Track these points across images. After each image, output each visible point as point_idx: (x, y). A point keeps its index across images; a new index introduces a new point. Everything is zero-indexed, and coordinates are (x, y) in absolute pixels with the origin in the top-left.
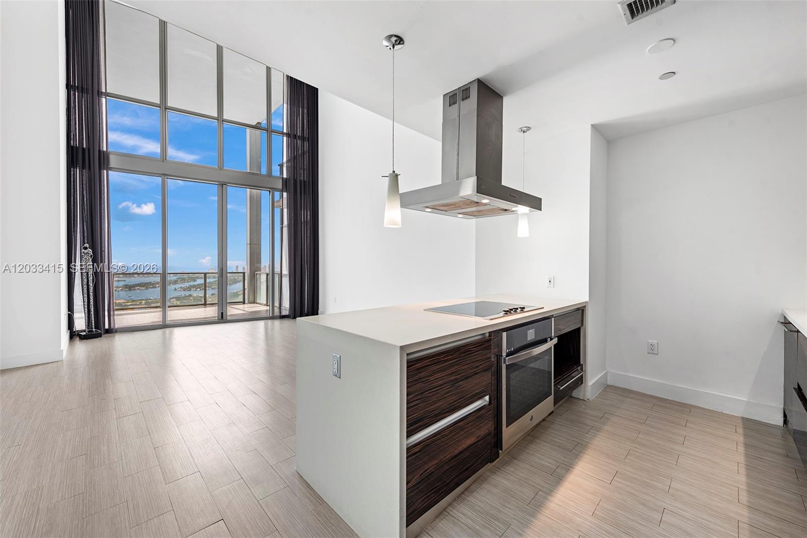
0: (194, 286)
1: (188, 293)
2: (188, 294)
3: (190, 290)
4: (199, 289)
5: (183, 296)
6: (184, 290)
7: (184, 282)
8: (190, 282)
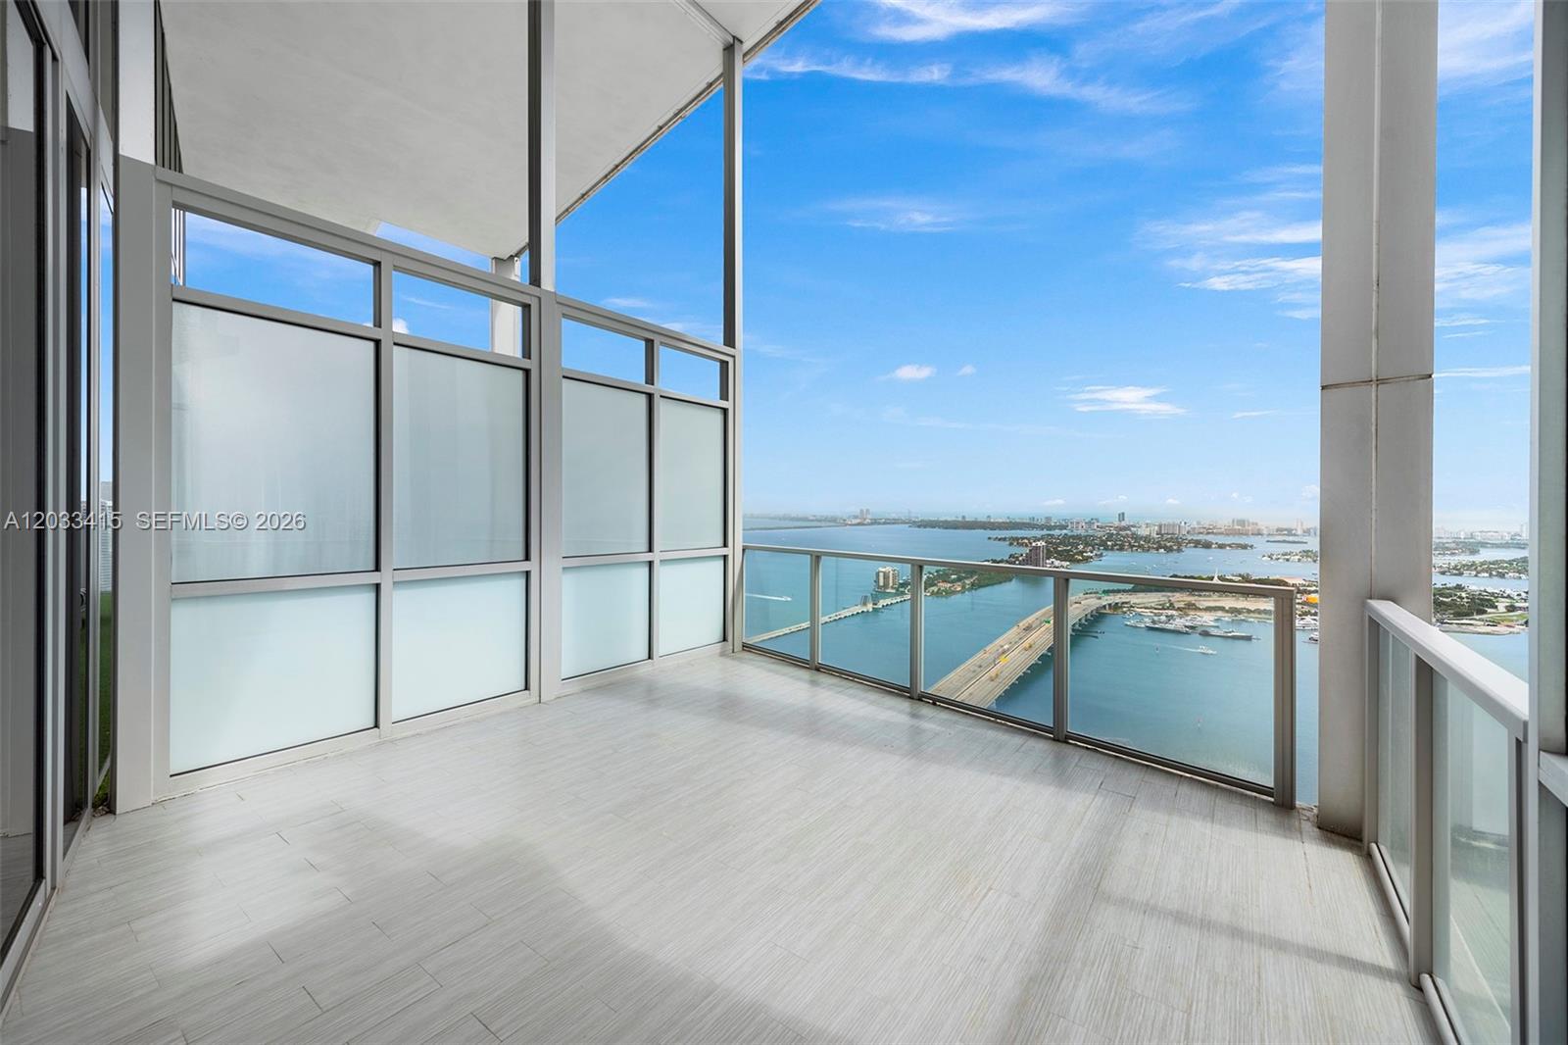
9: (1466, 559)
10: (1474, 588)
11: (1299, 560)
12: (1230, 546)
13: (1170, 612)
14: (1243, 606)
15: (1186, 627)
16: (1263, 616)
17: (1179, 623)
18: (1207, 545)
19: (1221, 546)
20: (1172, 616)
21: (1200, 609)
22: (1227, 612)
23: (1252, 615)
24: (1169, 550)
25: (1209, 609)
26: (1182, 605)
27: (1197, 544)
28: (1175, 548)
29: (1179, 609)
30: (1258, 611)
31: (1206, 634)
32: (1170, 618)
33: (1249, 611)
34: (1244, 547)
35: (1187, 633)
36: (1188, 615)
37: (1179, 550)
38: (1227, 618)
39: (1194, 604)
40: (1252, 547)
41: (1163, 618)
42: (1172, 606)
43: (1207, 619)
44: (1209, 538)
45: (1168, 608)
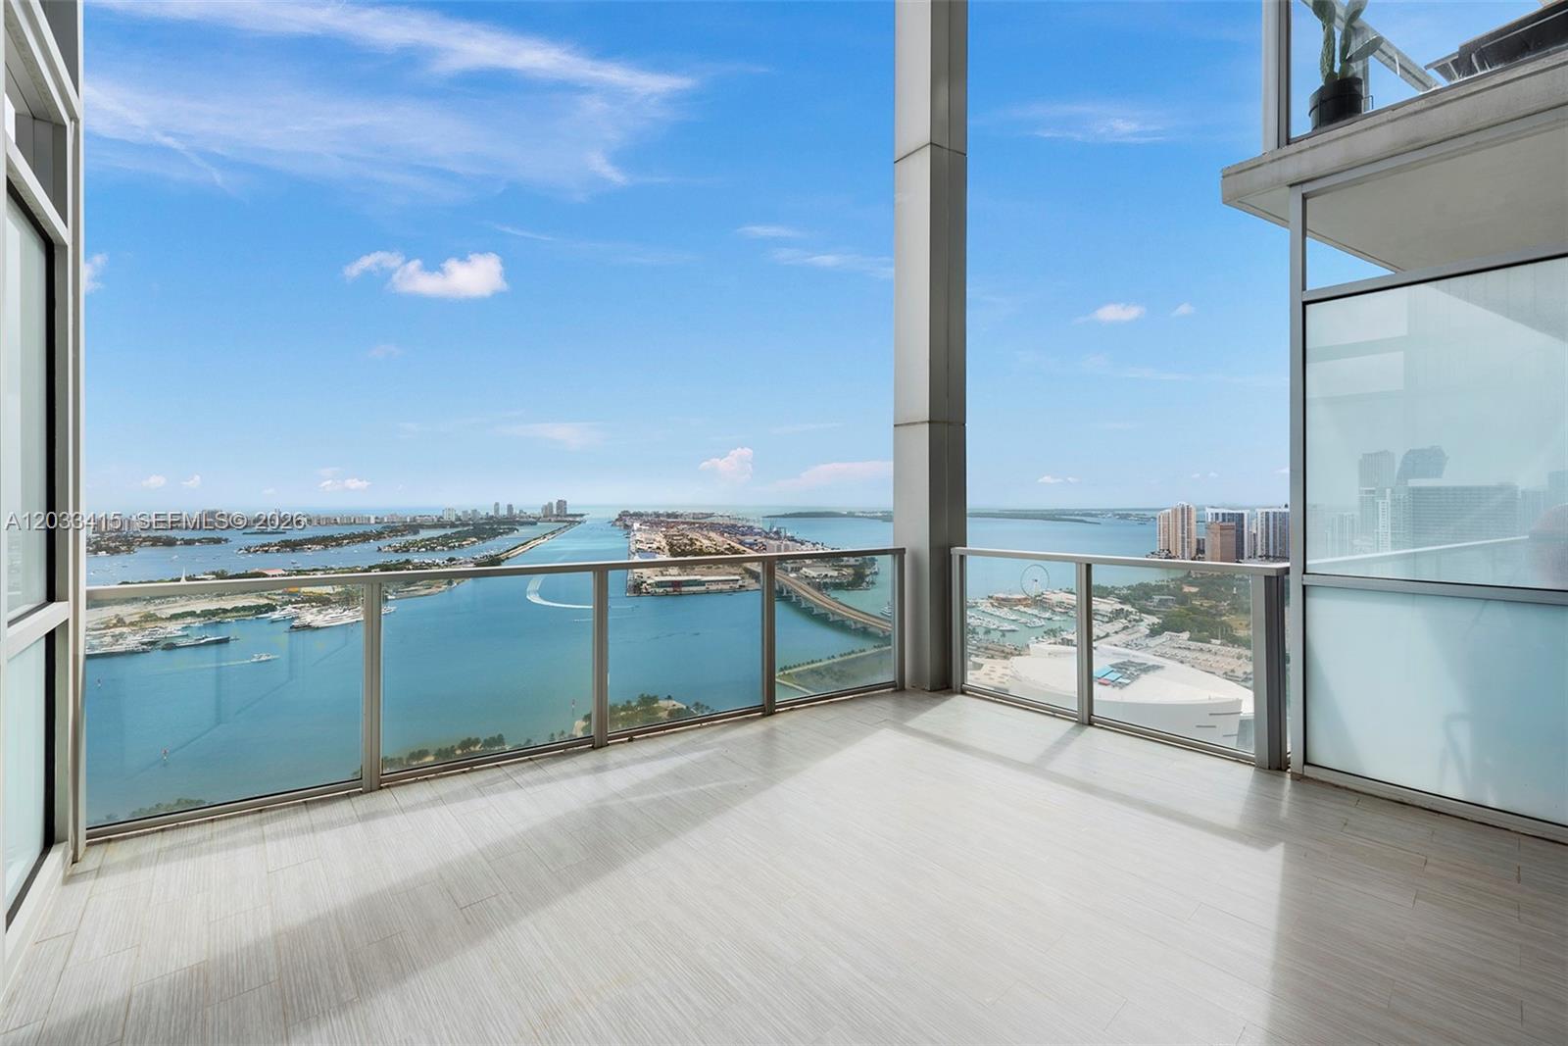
0: (414, 544)
1: (403, 557)
2: (404, 560)
3: (408, 551)
4: (424, 549)
5: (394, 562)
6: (396, 551)
7: (397, 536)
8: (407, 535)
9: (410, 538)
10: (416, 561)
11: (278, 551)
12: (199, 541)
13: (117, 631)
14: (218, 607)
15: (143, 644)
16: (242, 613)
17: (132, 641)
18: (170, 543)
19: (189, 542)
20: (121, 635)
21: (162, 619)
22: (198, 616)
23: (229, 614)
24: (114, 551)
25: (174, 617)
26: (136, 618)
27: (155, 542)
28: (123, 548)
29: (132, 624)
30: (236, 609)
31: (171, 647)
32: (117, 638)
33: (225, 611)
34: (218, 541)
35: (144, 651)
36: (144, 629)
37: (129, 551)
38: (197, 623)
39: (154, 615)
40: (226, 540)
41: (108, 639)
42: (120, 622)
43: (174, 629)
44: (172, 534)
45: (115, 626)
